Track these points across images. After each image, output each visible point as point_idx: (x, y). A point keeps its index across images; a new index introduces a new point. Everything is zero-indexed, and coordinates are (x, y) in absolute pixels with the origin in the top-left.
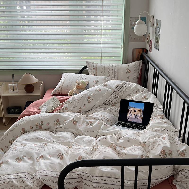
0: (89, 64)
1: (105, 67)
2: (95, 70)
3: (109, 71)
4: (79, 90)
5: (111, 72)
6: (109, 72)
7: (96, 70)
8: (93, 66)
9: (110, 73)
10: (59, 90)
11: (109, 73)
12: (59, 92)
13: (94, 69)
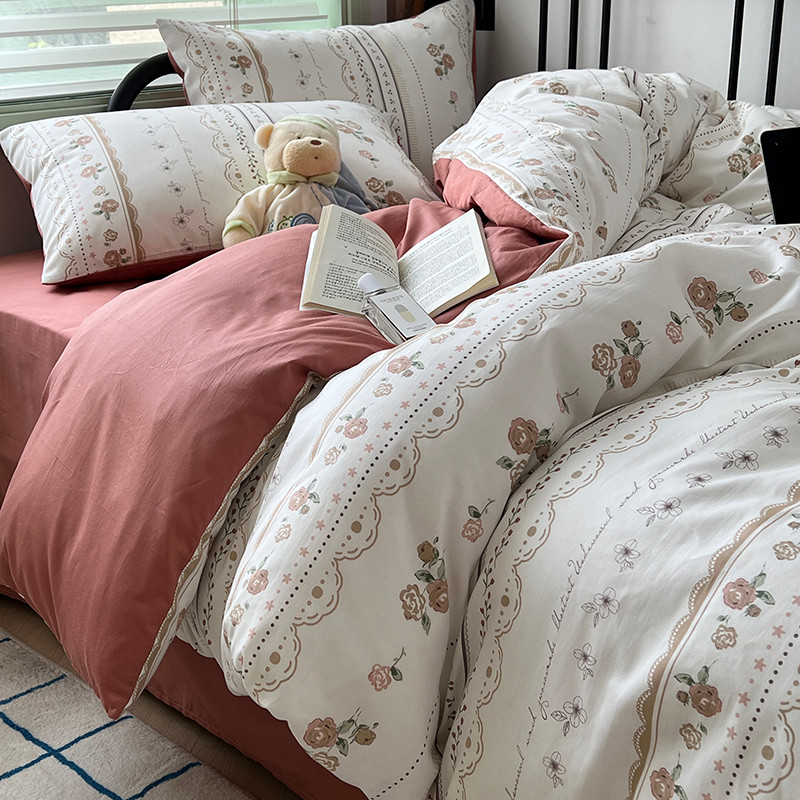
0: (194, 34)
1: (305, 43)
2: (253, 71)
3: (344, 68)
4: (315, 186)
5: (358, 74)
6: (347, 74)
7: (263, 72)
8: (231, 45)
9: (352, 78)
10: (111, 236)
11: (344, 79)
12: (115, 246)
13: (242, 63)
